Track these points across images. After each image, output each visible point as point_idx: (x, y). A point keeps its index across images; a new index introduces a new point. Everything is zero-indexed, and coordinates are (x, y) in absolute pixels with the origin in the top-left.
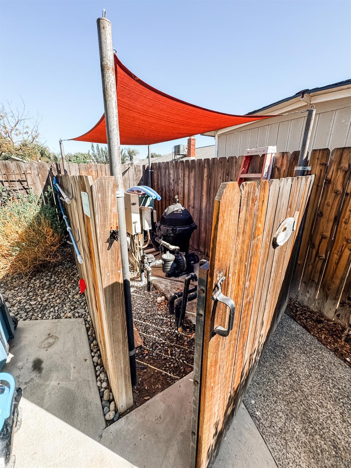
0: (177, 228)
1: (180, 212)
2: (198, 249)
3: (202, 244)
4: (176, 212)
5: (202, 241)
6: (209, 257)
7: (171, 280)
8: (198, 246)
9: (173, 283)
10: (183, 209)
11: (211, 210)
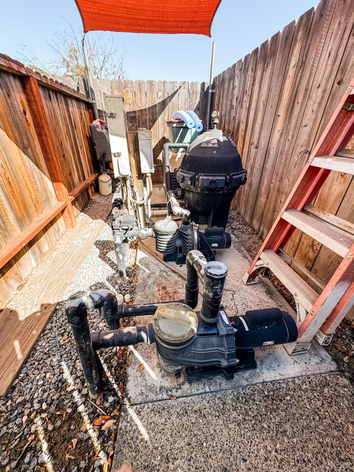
0: (201, 175)
1: (214, 144)
2: (250, 223)
3: (258, 215)
4: (205, 145)
5: (259, 210)
6: (263, 241)
7: (167, 267)
8: (252, 219)
9: (164, 274)
10: (222, 140)
11: (286, 150)
